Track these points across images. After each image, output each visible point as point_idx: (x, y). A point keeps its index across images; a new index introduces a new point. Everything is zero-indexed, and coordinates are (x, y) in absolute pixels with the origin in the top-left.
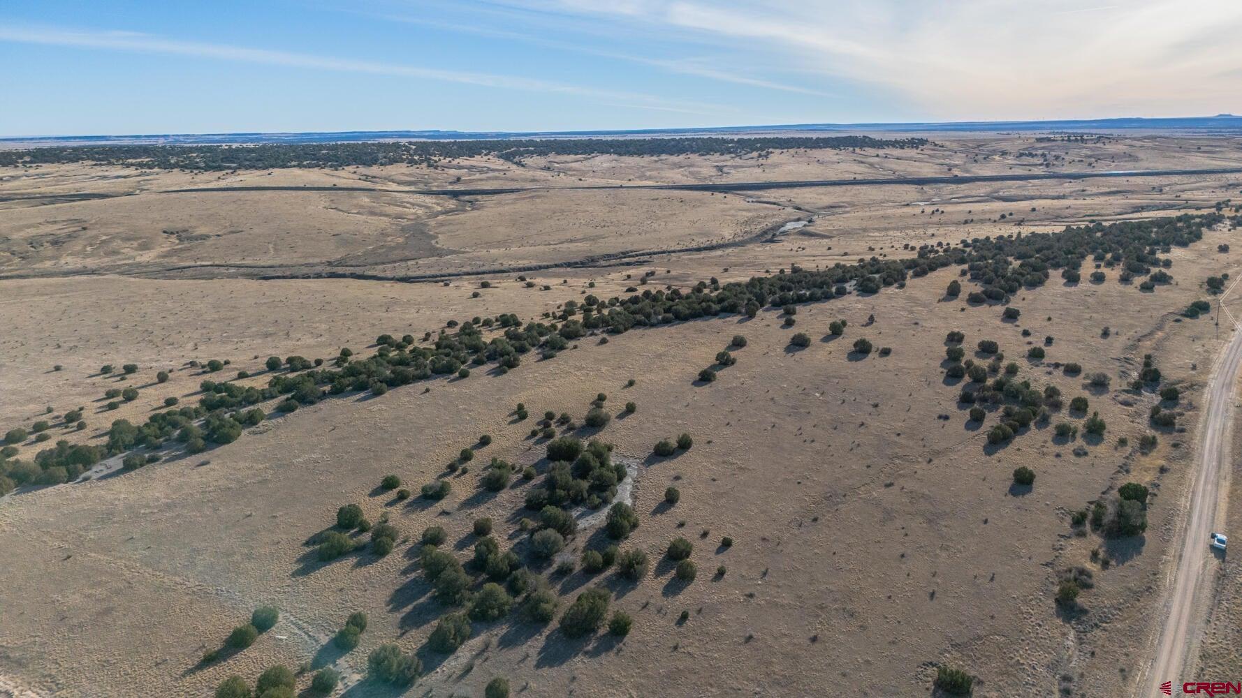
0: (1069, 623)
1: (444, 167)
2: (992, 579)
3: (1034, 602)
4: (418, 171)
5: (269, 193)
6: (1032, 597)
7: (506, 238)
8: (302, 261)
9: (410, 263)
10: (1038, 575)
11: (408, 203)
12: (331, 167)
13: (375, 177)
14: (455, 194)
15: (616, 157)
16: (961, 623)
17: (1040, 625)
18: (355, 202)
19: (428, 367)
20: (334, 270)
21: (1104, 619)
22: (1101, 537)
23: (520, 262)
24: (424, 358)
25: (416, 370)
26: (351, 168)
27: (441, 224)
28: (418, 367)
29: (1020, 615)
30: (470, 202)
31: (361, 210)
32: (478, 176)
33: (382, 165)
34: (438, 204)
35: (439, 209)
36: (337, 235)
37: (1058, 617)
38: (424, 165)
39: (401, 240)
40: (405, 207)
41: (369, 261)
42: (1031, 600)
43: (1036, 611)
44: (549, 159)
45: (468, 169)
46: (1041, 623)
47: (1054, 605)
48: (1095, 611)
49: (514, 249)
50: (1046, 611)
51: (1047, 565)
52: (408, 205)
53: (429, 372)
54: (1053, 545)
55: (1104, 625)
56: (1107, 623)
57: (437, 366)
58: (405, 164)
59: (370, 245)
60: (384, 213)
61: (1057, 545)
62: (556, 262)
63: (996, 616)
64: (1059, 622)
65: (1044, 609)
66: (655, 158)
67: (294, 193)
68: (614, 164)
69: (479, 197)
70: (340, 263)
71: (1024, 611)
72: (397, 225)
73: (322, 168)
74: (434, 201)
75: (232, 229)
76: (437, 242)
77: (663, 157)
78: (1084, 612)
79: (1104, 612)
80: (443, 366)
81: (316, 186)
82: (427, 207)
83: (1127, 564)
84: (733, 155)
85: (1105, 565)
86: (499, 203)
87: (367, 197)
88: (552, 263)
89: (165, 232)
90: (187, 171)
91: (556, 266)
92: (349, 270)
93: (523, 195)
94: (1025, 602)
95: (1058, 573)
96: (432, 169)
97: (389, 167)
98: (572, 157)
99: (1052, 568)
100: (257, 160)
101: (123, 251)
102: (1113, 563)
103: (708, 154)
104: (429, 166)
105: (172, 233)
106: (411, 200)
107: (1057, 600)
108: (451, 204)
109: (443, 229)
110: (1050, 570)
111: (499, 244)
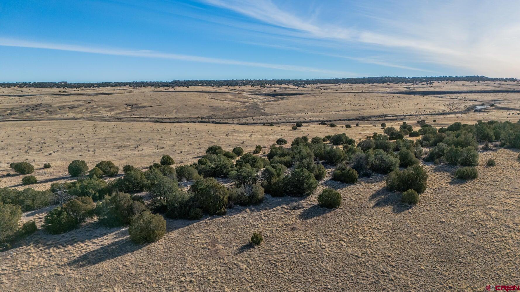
1: (268, 87)
4: (256, 88)
5: (184, 93)
7: (304, 109)
8: (188, 116)
9: (248, 118)
11: (250, 98)
12: (216, 86)
13: (236, 90)
14: (273, 95)
18: (224, 97)
19: (259, 183)
20: (204, 120)
23: (316, 118)
24: (253, 166)
25: (238, 186)
26: (226, 87)
27: (267, 105)
28: (241, 180)
30: (281, 98)
31: (226, 99)
32: (284, 90)
33: (239, 86)
34: (265, 98)
35: (266, 100)
36: (212, 107)
38: (259, 86)
39: (245, 110)
40: (249, 99)
41: (225, 117)
44: (318, 85)
45: (280, 88)
49: (310, 114)
52: (250, 99)
53: (261, 193)
57: (274, 180)
58: (250, 86)
59: (228, 111)
60: (237, 100)
62: (340, 119)
66: (371, 84)
67: (196, 93)
68: (350, 86)
69: (286, 96)
70: (208, 117)
72: (244, 105)
73: (212, 86)
74: (263, 97)
75: (160, 104)
76: (265, 111)
77: (375, 84)
80: (287, 182)
81: (207, 91)
82: (260, 99)
84: (412, 84)
86: (296, 98)
87: (231, 95)
88: (338, 119)
89: (126, 105)
90: (153, 87)
91: (340, 120)
92: (211, 120)
93: (309, 95)
96: (263, 88)
97: (243, 87)
100: (184, 83)
101: (100, 112)
104: (261, 87)
105: (130, 105)
106: (252, 97)
108: (272, 99)
109: (267, 106)
111: (300, 111)
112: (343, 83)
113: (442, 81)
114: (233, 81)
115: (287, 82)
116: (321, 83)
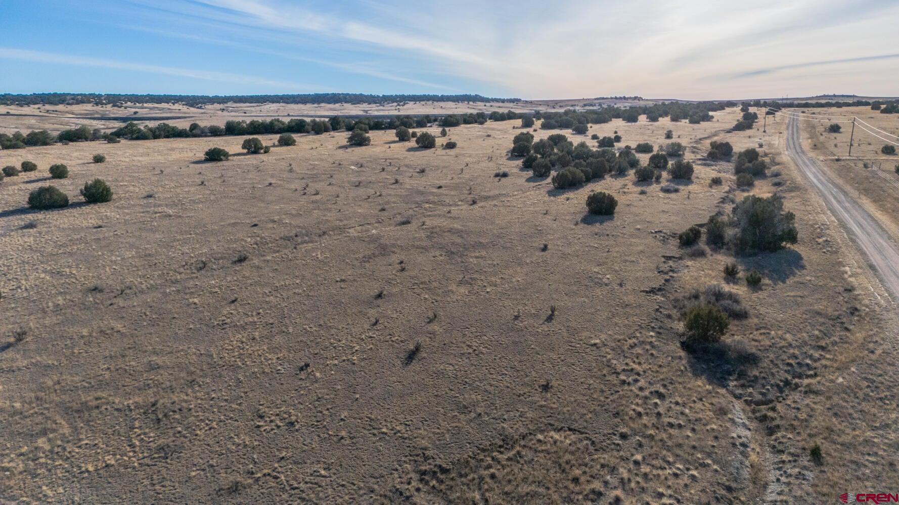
0: (725, 386)
1: (125, 108)
2: (550, 318)
3: (639, 350)
4: (101, 108)
6: (634, 340)
10: (640, 306)
13: (58, 111)
15: (283, 104)
16: (465, 409)
17: (661, 396)
21: (799, 370)
22: (731, 255)
26: (37, 106)
29: (612, 378)
32: (156, 111)
37: (696, 375)
38: (109, 105)
42: (632, 347)
43: (645, 366)
45: (150, 109)
46: (662, 390)
47: (682, 354)
48: (772, 356)
50: (669, 364)
51: (653, 291)
54: (657, 268)
55: (806, 381)
56: (808, 377)
58: (90, 105)
61: (665, 267)
63: (554, 383)
64: (701, 384)
65: (662, 361)
71: (620, 368)
78: (750, 359)
79: (795, 357)
83: (790, 281)
84: (378, 105)
85: (754, 283)
94: (620, 351)
95: (676, 303)
96: (115, 108)
98: (248, 104)
99: (663, 296)
102: (766, 281)
103: (358, 103)
104: (114, 106)
107: (685, 346)
110: (660, 298)
112: (273, 102)
113: (420, 101)
114: (55, 95)
115: (175, 100)
116: (235, 102)
